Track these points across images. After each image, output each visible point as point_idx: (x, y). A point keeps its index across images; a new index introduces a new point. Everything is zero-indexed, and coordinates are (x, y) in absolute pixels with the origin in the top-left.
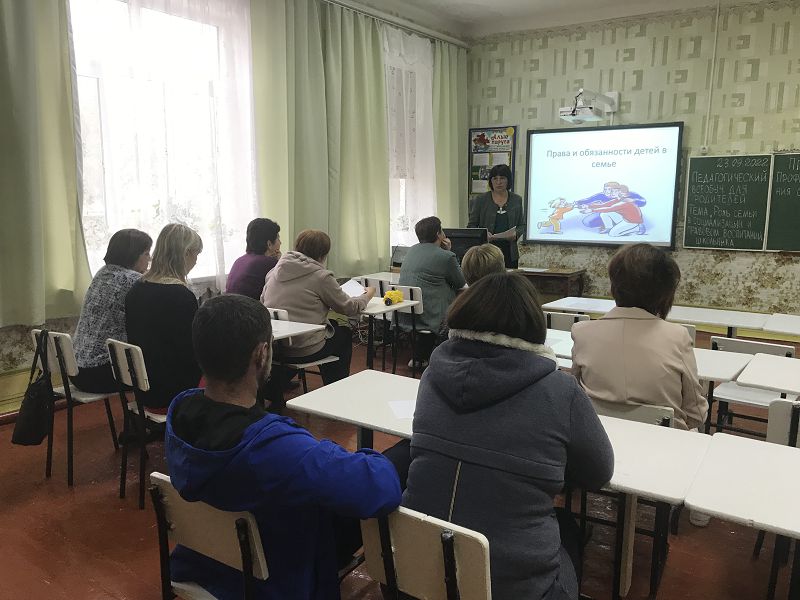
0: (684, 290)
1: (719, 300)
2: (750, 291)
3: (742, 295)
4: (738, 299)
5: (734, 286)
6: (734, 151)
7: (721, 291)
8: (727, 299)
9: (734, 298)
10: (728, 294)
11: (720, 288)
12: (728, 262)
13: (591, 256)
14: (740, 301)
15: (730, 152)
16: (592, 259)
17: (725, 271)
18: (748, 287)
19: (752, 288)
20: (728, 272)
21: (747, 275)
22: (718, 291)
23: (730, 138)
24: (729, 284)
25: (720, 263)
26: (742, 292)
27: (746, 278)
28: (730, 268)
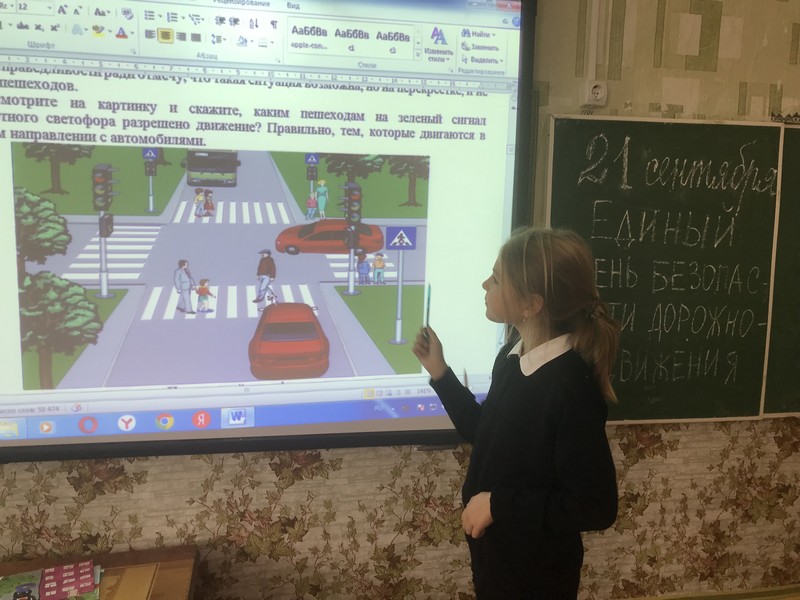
1: (640, 574)
2: (720, 537)
3: (699, 549)
4: (689, 564)
5: (677, 526)
6: (669, 106)
7: (643, 547)
8: (662, 569)
9: (679, 561)
10: (664, 552)
11: (641, 539)
12: (659, 457)
13: (208, 485)
14: (693, 568)
15: (659, 109)
16: (212, 497)
17: (653, 485)
18: (711, 525)
19: (723, 528)
20: (661, 487)
21: (709, 491)
22: (637, 548)
23: (658, 64)
24: (663, 522)
25: (637, 462)
26: (699, 541)
27: (708, 500)
28: (664, 475)
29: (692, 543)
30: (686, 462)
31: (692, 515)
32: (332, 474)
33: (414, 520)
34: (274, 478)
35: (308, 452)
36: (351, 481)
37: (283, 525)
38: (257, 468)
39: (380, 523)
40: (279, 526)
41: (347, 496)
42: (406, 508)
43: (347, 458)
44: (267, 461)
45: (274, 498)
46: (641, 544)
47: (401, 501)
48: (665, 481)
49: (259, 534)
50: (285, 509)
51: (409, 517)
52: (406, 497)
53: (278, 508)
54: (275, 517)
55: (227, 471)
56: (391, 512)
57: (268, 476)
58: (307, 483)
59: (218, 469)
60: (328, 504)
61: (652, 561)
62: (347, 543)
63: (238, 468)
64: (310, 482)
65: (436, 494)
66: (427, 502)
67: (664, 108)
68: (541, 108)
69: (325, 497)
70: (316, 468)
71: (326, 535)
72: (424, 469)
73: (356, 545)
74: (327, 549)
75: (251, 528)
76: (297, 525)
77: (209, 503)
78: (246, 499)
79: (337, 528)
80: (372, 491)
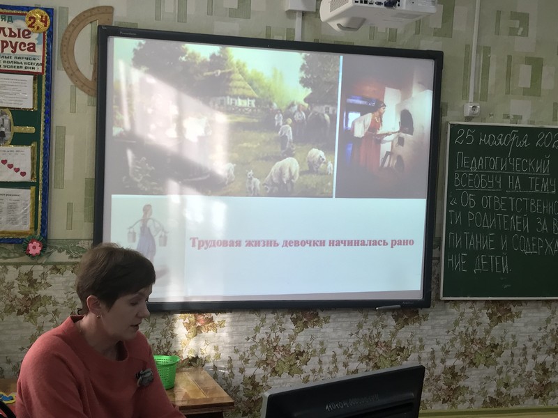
0: (441, 383)
1: (499, 393)
2: (545, 372)
3: (533, 379)
4: (528, 388)
5: (521, 364)
6: (514, 116)
7: (501, 376)
8: (512, 391)
9: (522, 386)
10: (513, 380)
11: (500, 372)
12: (510, 322)
13: (257, 330)
14: (530, 391)
15: (508, 117)
16: (259, 336)
17: (506, 339)
18: (541, 364)
19: (548, 366)
20: (511, 340)
21: (539, 343)
22: (497, 376)
23: (508, 93)
24: (512, 362)
25: (497, 324)
26: (533, 374)
27: (539, 349)
28: (513, 333)
29: (529, 375)
30: (526, 325)
31: (529, 357)
32: (324, 325)
33: (369, 355)
34: (293, 326)
35: (312, 312)
36: (335, 330)
37: (297, 355)
38: (284, 320)
39: (350, 356)
40: (294, 356)
41: (332, 339)
42: (365, 347)
43: (333, 316)
44: (289, 316)
45: (292, 338)
46: (500, 375)
47: (362, 343)
48: (514, 337)
49: (283, 360)
50: (298, 345)
51: (367, 353)
52: (365, 341)
53: (294, 345)
54: (292, 350)
55: (268, 321)
56: (356, 349)
57: (290, 326)
58: (311, 330)
59: (263, 320)
60: (322, 343)
61: (506, 385)
62: (332, 367)
63: (274, 320)
64: (312, 329)
65: (382, 340)
66: (377, 344)
67: (512, 117)
68: (443, 117)
69: (320, 339)
70: (316, 321)
71: (320, 362)
72: (375, 325)
73: (336, 369)
74: (321, 370)
75: (279, 356)
76: (304, 355)
77: (258, 340)
78: (277, 338)
79: (327, 358)
80: (346, 336)
